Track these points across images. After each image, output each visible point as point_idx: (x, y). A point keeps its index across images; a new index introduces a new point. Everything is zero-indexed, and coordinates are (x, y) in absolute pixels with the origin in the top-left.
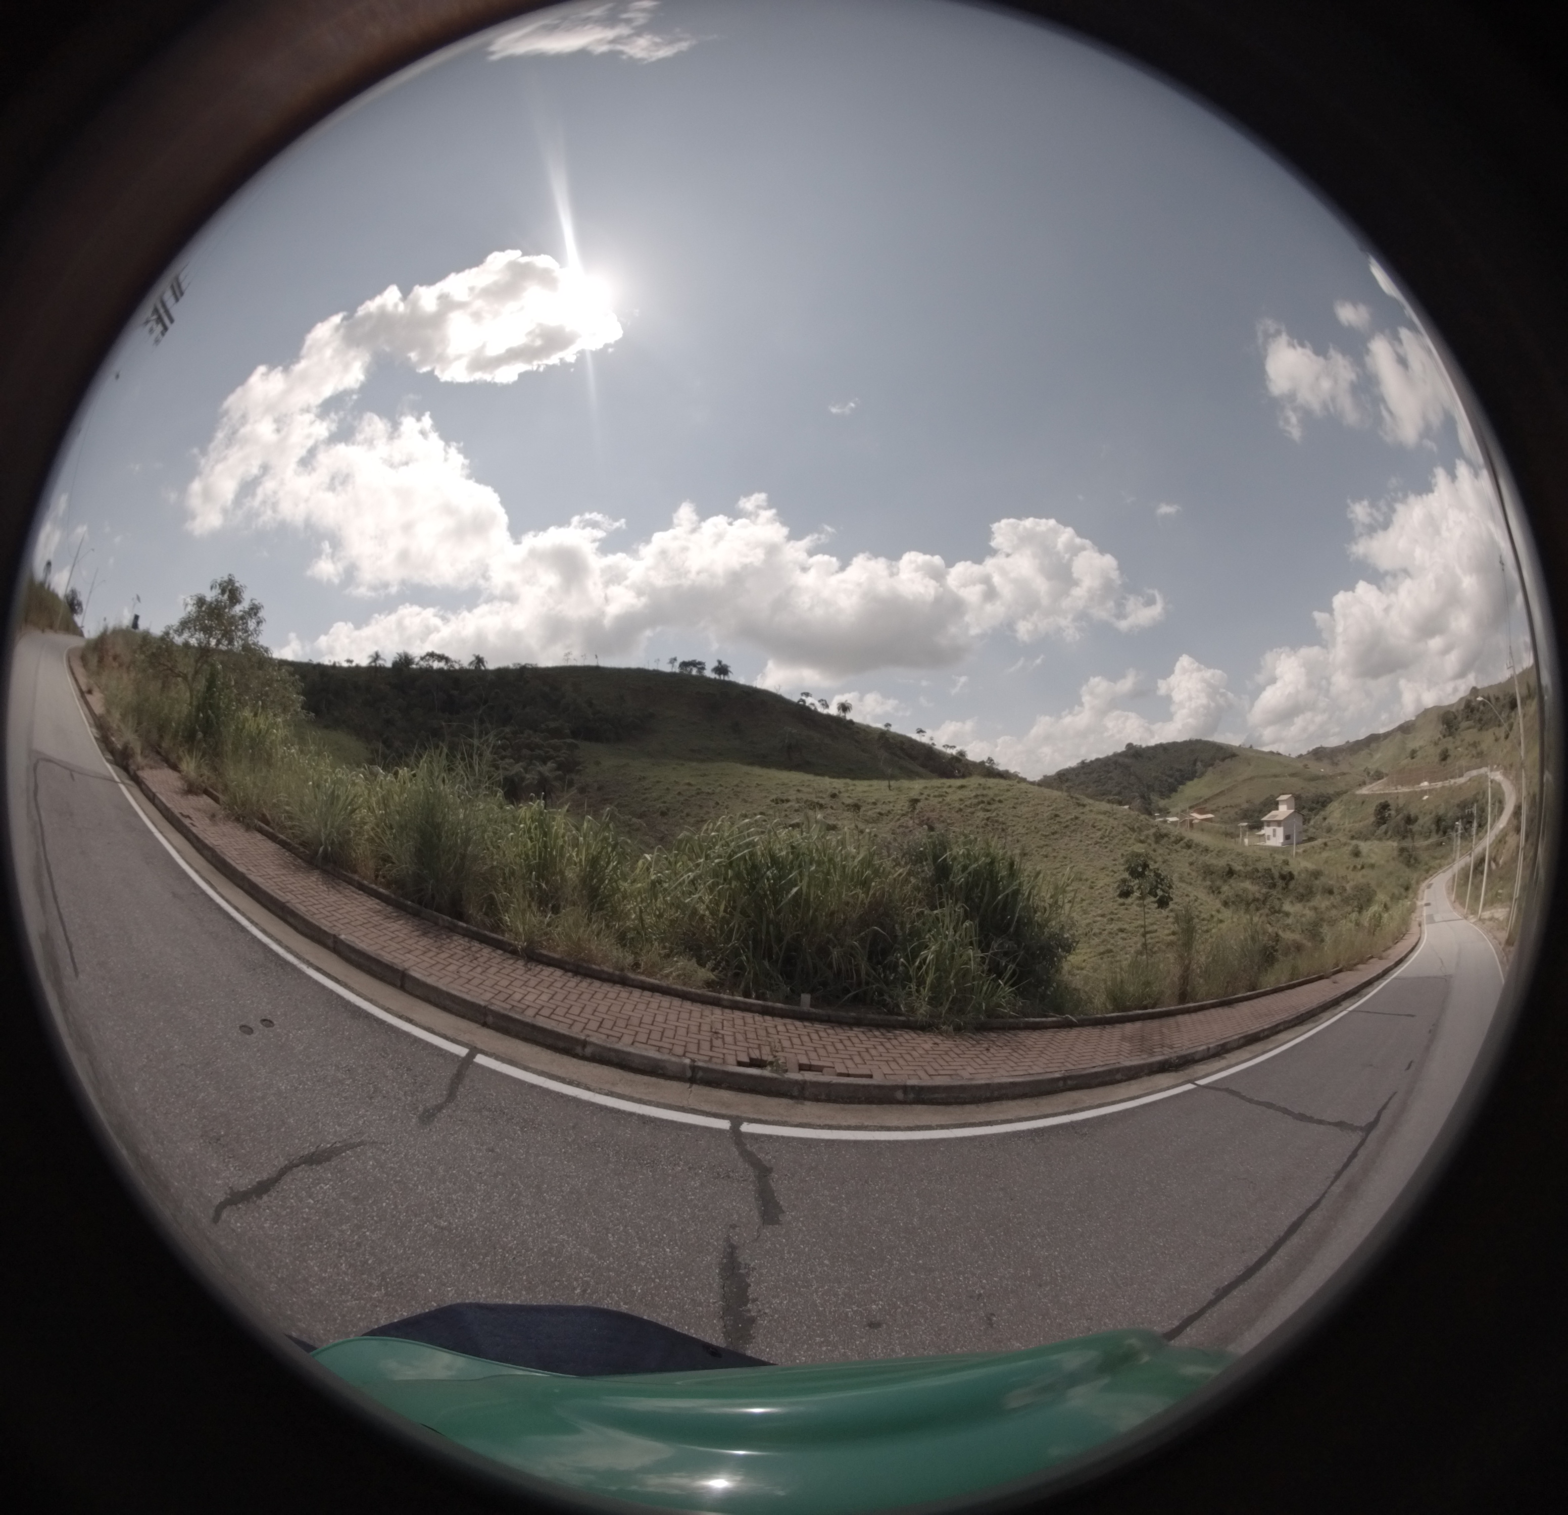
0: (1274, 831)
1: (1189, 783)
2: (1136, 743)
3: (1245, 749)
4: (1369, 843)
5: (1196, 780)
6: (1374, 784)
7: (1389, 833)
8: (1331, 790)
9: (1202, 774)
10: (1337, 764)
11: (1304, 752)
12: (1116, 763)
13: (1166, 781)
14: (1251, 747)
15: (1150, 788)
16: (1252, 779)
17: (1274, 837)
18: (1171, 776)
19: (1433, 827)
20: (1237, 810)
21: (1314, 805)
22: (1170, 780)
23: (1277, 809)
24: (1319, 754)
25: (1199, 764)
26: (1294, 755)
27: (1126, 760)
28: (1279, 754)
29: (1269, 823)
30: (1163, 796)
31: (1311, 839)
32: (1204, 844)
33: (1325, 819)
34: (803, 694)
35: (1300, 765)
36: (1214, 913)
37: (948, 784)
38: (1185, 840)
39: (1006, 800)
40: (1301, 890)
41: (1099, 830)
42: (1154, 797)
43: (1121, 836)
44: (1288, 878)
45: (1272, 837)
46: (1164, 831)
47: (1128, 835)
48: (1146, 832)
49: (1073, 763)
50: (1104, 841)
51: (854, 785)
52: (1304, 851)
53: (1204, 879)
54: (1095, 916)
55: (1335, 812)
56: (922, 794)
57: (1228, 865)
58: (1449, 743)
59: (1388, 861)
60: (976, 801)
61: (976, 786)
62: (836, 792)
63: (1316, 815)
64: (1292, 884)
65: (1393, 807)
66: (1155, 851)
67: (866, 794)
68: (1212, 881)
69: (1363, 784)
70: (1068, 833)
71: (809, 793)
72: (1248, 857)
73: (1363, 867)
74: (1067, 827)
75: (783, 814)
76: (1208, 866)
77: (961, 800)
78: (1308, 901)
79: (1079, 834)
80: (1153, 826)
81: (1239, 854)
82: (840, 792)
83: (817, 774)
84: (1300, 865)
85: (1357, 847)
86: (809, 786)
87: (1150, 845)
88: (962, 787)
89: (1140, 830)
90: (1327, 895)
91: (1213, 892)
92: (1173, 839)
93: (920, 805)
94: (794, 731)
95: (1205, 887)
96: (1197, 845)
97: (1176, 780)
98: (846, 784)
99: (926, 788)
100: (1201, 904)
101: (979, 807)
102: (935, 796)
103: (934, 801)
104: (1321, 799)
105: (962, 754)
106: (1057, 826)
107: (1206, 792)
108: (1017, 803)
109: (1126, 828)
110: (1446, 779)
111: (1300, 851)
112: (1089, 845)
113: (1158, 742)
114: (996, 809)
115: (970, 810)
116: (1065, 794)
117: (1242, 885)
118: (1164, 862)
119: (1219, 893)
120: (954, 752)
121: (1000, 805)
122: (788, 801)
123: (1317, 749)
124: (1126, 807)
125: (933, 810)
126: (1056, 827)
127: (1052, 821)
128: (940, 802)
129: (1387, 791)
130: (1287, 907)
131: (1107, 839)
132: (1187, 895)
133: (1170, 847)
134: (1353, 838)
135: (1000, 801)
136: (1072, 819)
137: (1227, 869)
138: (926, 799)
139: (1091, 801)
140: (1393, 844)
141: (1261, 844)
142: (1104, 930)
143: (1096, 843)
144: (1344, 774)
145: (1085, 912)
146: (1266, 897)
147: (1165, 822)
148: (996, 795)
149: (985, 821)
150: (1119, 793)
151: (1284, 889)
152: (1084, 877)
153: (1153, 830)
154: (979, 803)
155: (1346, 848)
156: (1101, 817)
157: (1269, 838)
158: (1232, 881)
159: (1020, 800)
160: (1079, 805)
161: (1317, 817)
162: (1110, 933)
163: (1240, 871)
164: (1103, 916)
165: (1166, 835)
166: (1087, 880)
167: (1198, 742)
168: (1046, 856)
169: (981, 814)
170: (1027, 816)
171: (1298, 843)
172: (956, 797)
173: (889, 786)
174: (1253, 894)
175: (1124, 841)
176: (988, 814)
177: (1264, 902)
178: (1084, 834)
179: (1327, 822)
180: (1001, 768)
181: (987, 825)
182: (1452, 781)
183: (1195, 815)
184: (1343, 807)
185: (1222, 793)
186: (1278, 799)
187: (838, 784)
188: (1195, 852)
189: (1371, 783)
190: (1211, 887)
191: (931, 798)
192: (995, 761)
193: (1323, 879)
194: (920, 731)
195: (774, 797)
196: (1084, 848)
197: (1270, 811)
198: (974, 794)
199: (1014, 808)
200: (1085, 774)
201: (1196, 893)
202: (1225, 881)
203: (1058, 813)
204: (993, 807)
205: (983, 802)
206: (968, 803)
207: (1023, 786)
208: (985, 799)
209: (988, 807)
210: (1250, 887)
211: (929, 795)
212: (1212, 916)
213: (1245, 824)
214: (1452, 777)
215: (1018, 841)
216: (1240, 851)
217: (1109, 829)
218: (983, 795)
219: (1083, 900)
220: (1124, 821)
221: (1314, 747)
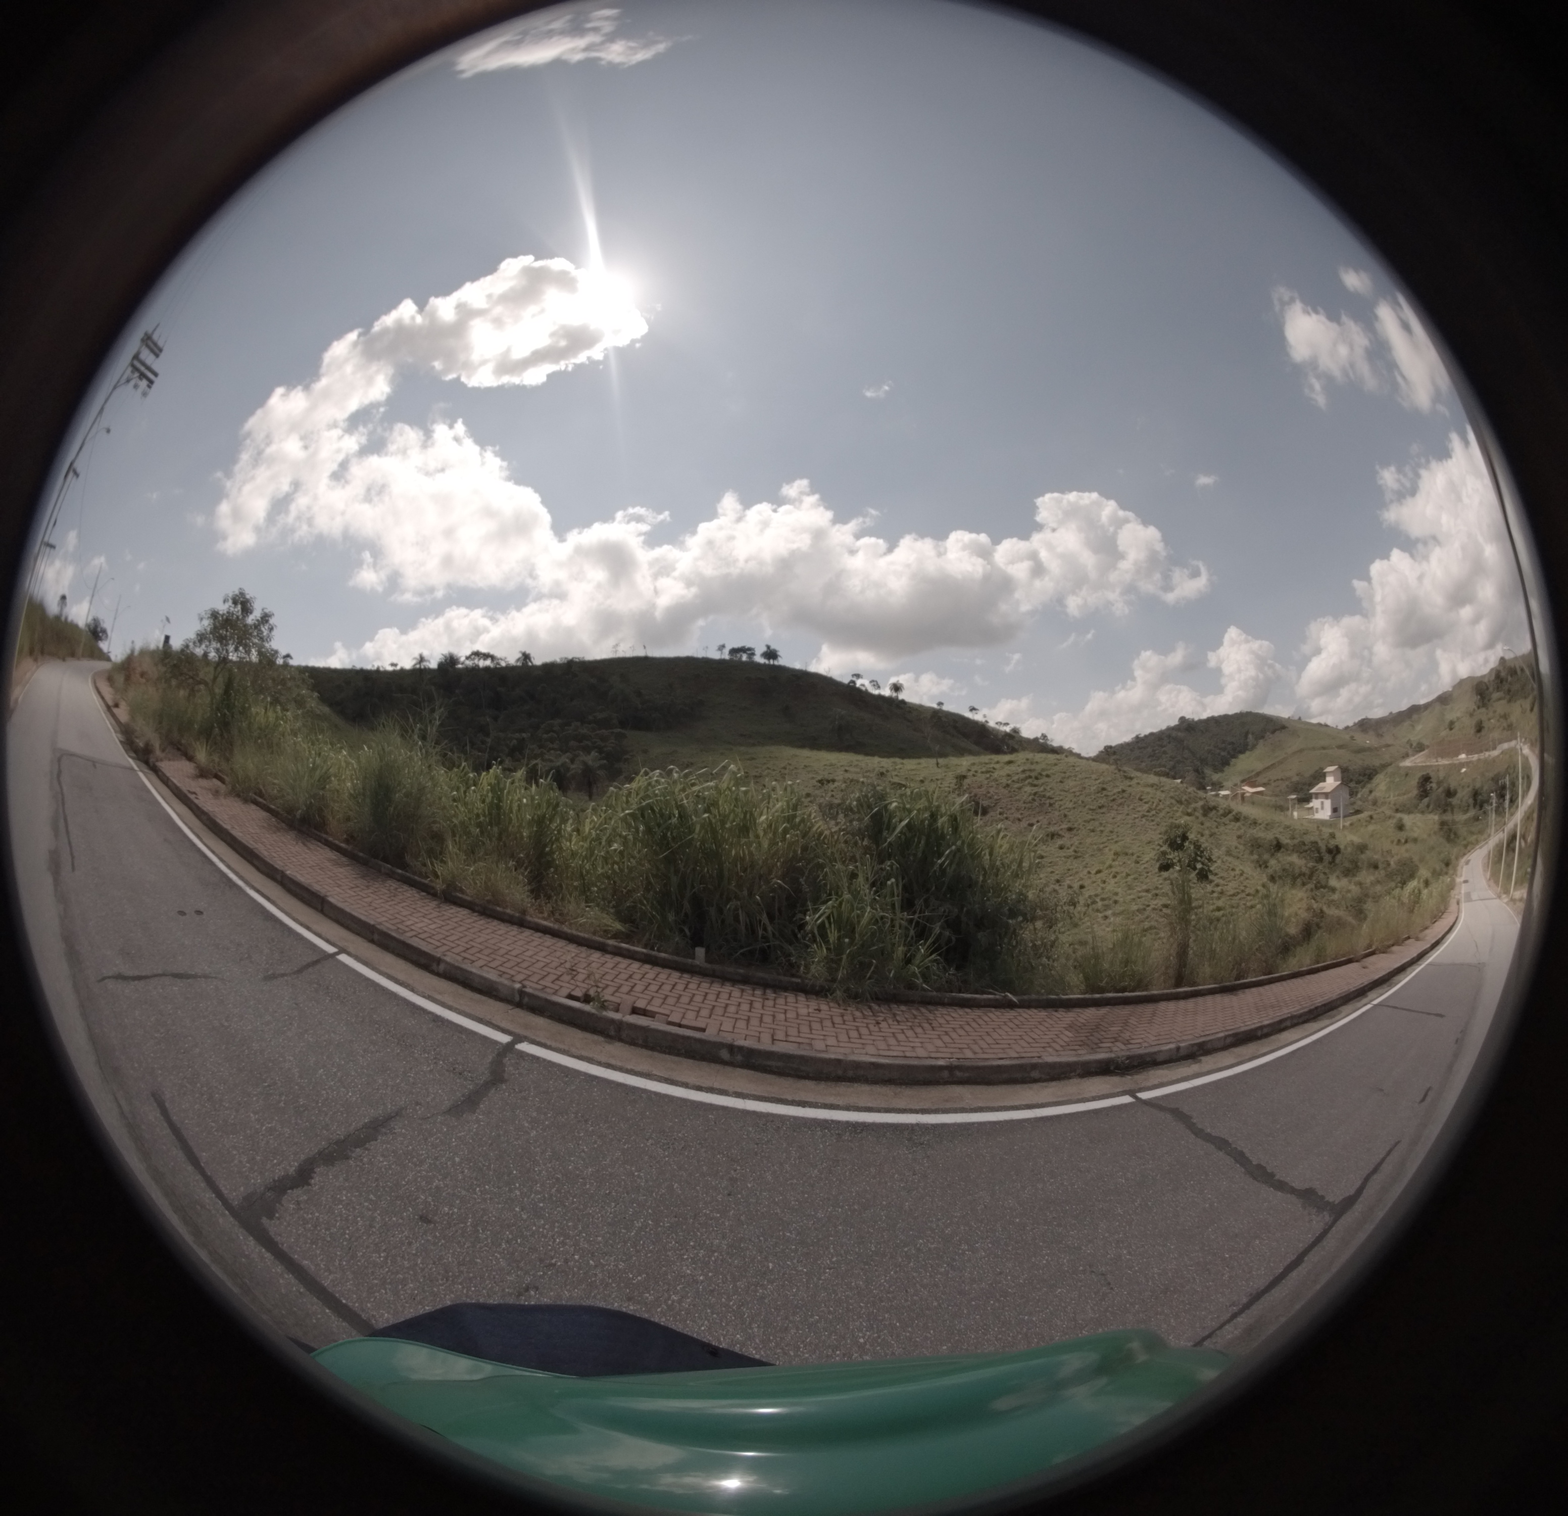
0: (1322, 803)
1: (1241, 756)
2: (1188, 716)
3: (1294, 721)
4: (1412, 816)
5: (1248, 753)
6: (1416, 756)
7: (1431, 807)
8: (1377, 762)
9: (1254, 747)
10: (1382, 736)
11: (1351, 724)
12: (1169, 736)
13: (1219, 754)
14: (1300, 719)
15: (1204, 761)
16: (1301, 751)
17: (1322, 810)
18: (1224, 749)
19: (1471, 801)
20: (1287, 783)
21: (1361, 778)
22: (1223, 754)
23: (1324, 781)
24: (1364, 725)
25: (1250, 736)
26: (1341, 727)
27: (1180, 734)
28: (1326, 726)
29: (1317, 795)
30: (1218, 769)
31: (1358, 812)
32: (1252, 817)
33: (1371, 792)
34: (854, 675)
35: (1347, 737)
36: (1259, 888)
37: (996, 760)
38: (1234, 813)
39: (1054, 774)
40: (1347, 864)
41: (1146, 803)
42: (1208, 771)
43: (1167, 809)
44: (1335, 851)
45: (1320, 810)
46: (1212, 804)
47: (1175, 808)
48: (1193, 805)
49: (1128, 738)
50: (1150, 814)
51: (902, 764)
52: (1351, 824)
53: (1252, 853)
54: (1140, 892)
55: (1381, 783)
56: (969, 770)
57: (1276, 838)
58: (1482, 714)
59: (1429, 835)
60: (1023, 776)
61: (1024, 761)
62: (884, 770)
63: (1362, 788)
64: (1339, 858)
65: (1434, 780)
66: (1202, 824)
67: (914, 772)
68: (1259, 855)
69: (1406, 756)
70: (1115, 807)
71: (857, 773)
72: (1295, 830)
73: (1406, 842)
74: (1114, 800)
75: (830, 794)
76: (1256, 839)
77: (1008, 775)
78: (1354, 875)
79: (1126, 807)
80: (1201, 799)
81: (1287, 827)
82: (888, 771)
83: (867, 754)
84: (1346, 838)
85: (1401, 820)
86: (856, 766)
87: (1197, 818)
88: (1010, 762)
89: (1188, 803)
90: (1372, 870)
91: (1260, 866)
92: (1221, 812)
93: (966, 782)
94: (843, 712)
95: (1252, 862)
96: (1246, 818)
97: (1229, 753)
98: (894, 762)
99: (974, 764)
100: (1247, 879)
101: (1027, 782)
102: (982, 773)
103: (981, 778)
104: (1368, 772)
105: (1016, 731)
106: (1104, 799)
107: (1259, 766)
108: (1064, 778)
109: (1173, 801)
110: (1481, 751)
111: (1347, 824)
112: (1135, 818)
113: (1210, 715)
114: (1043, 784)
115: (1017, 785)
116: (1113, 767)
117: (1289, 859)
118: (1211, 836)
119: (1266, 867)
120: (1008, 729)
121: (1047, 780)
122: (834, 781)
123: (1363, 720)
124: (1179, 781)
125: (980, 787)
126: (1103, 801)
127: (1099, 795)
128: (987, 778)
129: (1428, 764)
130: (1333, 882)
131: (1153, 812)
132: (1233, 870)
133: (1218, 820)
134: (1397, 811)
135: (1048, 776)
136: (1119, 792)
137: (1275, 843)
138: (974, 775)
139: (1138, 774)
140: (1435, 818)
141: (1310, 817)
142: (1148, 906)
143: (1143, 816)
144: (1388, 746)
145: (1130, 887)
146: (1313, 872)
147: (1217, 795)
148: (1043, 770)
149: (1030, 798)
150: (1174, 767)
151: (1330, 863)
152: (1130, 851)
153: (1201, 803)
154: (1027, 778)
155: (1391, 821)
156: (1148, 790)
157: (1317, 812)
158: (1279, 855)
159: (1068, 774)
160: (1126, 778)
161: (1364, 790)
162: (1154, 909)
163: (1287, 844)
164: (1147, 891)
165: (1215, 808)
166: (1133, 854)
167: (1249, 714)
168: (1093, 831)
169: (1028, 789)
170: (1074, 790)
171: (1345, 817)
172: (1003, 773)
173: (938, 764)
174: (1300, 868)
175: (1170, 814)
176: (1035, 789)
177: (1310, 877)
178: (1131, 807)
179: (1373, 794)
180: (1055, 744)
181: (1034, 800)
182: (1487, 754)
183: (1249, 790)
184: (1388, 780)
185: (1272, 766)
186: (1325, 771)
187: (886, 763)
188: (1243, 825)
189: (1413, 755)
190: (1258, 862)
191: (979, 775)
192: (1049, 737)
193: (1368, 853)
194: (973, 709)
195: (819, 778)
196: (1131, 821)
197: (1317, 784)
198: (1021, 769)
199: (1061, 782)
200: (1140, 748)
201: (1241, 867)
202: (1273, 855)
203: (1105, 786)
204: (1040, 782)
205: (1030, 777)
206: (1015, 778)
207: (1071, 760)
208: (1033, 774)
209: (1036, 782)
210: (1297, 861)
211: (976, 772)
212: (1257, 891)
213: (1294, 797)
214: (1487, 750)
215: (1065, 816)
216: (1287, 823)
217: (1156, 801)
218: (1030, 770)
219: (1128, 875)
220: (1172, 794)
221: (1360, 718)
